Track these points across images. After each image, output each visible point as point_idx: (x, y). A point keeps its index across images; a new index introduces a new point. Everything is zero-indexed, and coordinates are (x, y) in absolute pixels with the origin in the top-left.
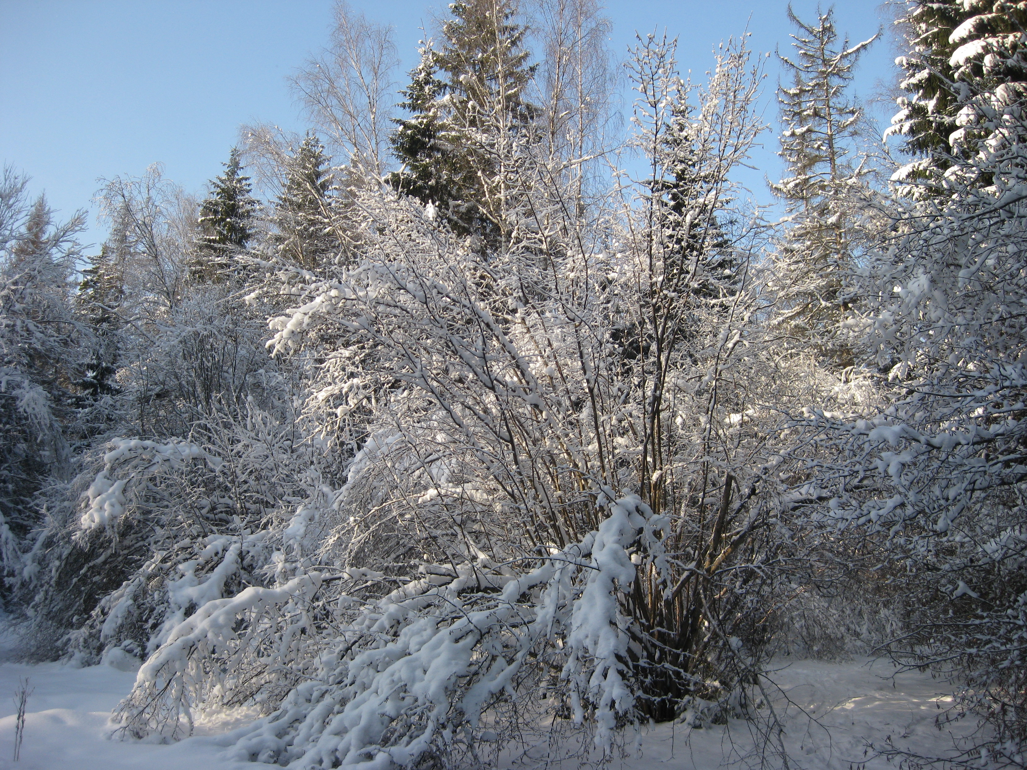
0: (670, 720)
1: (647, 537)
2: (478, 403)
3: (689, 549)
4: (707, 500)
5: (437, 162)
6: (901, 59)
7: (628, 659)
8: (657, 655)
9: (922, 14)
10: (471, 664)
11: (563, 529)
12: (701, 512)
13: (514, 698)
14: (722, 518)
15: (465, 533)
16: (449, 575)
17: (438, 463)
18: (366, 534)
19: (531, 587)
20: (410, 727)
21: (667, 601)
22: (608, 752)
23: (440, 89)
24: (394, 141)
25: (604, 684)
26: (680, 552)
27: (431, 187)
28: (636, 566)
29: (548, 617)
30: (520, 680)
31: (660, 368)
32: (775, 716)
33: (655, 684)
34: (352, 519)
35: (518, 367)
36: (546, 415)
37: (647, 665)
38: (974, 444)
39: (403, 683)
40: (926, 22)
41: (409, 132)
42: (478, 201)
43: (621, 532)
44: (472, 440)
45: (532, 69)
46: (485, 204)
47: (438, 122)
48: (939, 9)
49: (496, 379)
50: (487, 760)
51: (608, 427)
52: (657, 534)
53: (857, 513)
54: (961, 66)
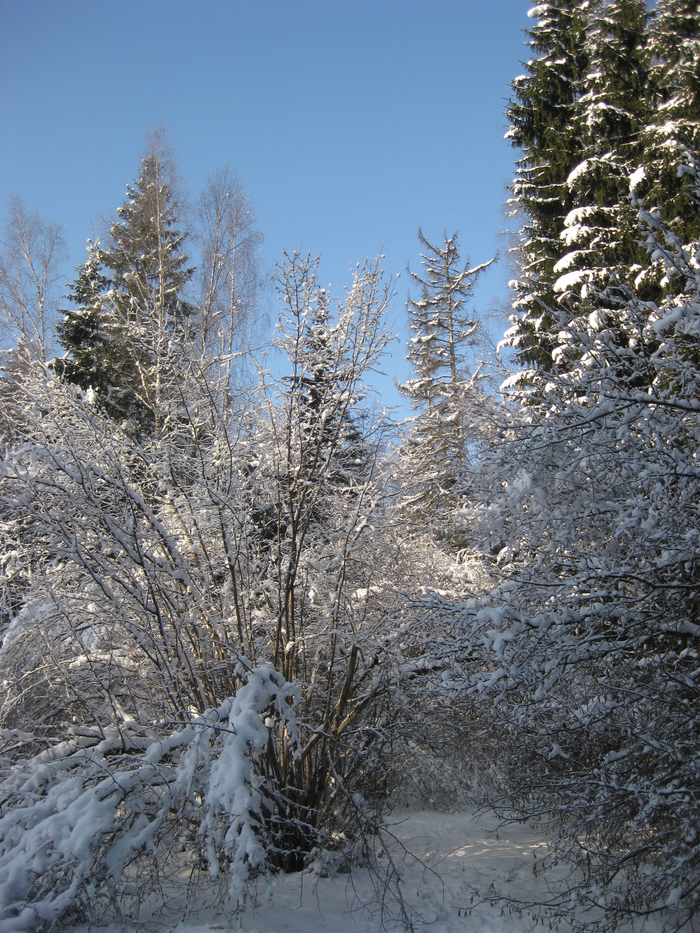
0: (299, 871)
1: (280, 704)
2: (128, 577)
3: (319, 712)
4: (336, 668)
5: (99, 351)
6: (513, 282)
7: (261, 815)
8: (288, 811)
9: (532, 245)
10: (115, 821)
11: (203, 694)
12: (329, 679)
13: (155, 853)
14: (348, 685)
15: (113, 696)
16: (96, 737)
17: (89, 630)
18: (19, 697)
19: (173, 749)
20: (56, 882)
21: (297, 761)
22: (241, 902)
23: (105, 285)
24: (59, 330)
25: (238, 839)
26: (310, 717)
27: (92, 374)
28: (270, 729)
29: (188, 776)
30: (161, 836)
31: (294, 549)
32: (393, 866)
33: (285, 838)
34: (5, 682)
35: (166, 545)
36: (191, 589)
37: (278, 821)
38: (566, 624)
39: (50, 841)
40: (534, 252)
41: (74, 322)
42: (134, 388)
43: (256, 699)
44: (121, 612)
45: (190, 271)
46: (141, 392)
47: (102, 315)
48: (546, 242)
49: (145, 556)
50: (128, 912)
51: (246, 601)
52: (289, 700)
53: (465, 684)
54: (563, 292)
